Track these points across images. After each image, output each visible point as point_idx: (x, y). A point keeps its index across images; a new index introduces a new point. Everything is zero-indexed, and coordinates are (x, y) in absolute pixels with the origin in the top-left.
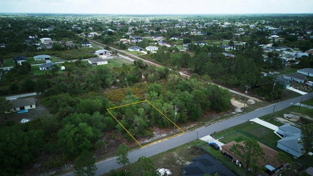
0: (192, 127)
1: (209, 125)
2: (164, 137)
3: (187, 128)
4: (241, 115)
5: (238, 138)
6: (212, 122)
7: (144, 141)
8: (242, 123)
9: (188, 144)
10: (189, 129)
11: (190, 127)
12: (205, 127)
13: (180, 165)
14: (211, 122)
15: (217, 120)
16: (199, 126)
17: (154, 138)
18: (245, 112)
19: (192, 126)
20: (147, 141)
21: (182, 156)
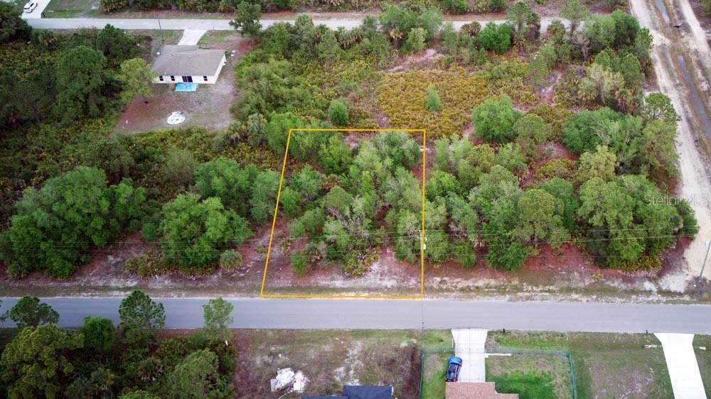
0: (477, 287)
1: (528, 298)
2: (386, 287)
3: (460, 286)
4: (659, 302)
5: (538, 373)
6: (549, 291)
7: (334, 282)
8: (622, 332)
9: (410, 334)
10: (462, 290)
11: (471, 284)
12: (510, 300)
13: (334, 380)
14: (541, 291)
15: (569, 290)
16: (501, 291)
17: (361, 282)
18: (687, 298)
19: (481, 283)
20: (339, 283)
21: (364, 362)
